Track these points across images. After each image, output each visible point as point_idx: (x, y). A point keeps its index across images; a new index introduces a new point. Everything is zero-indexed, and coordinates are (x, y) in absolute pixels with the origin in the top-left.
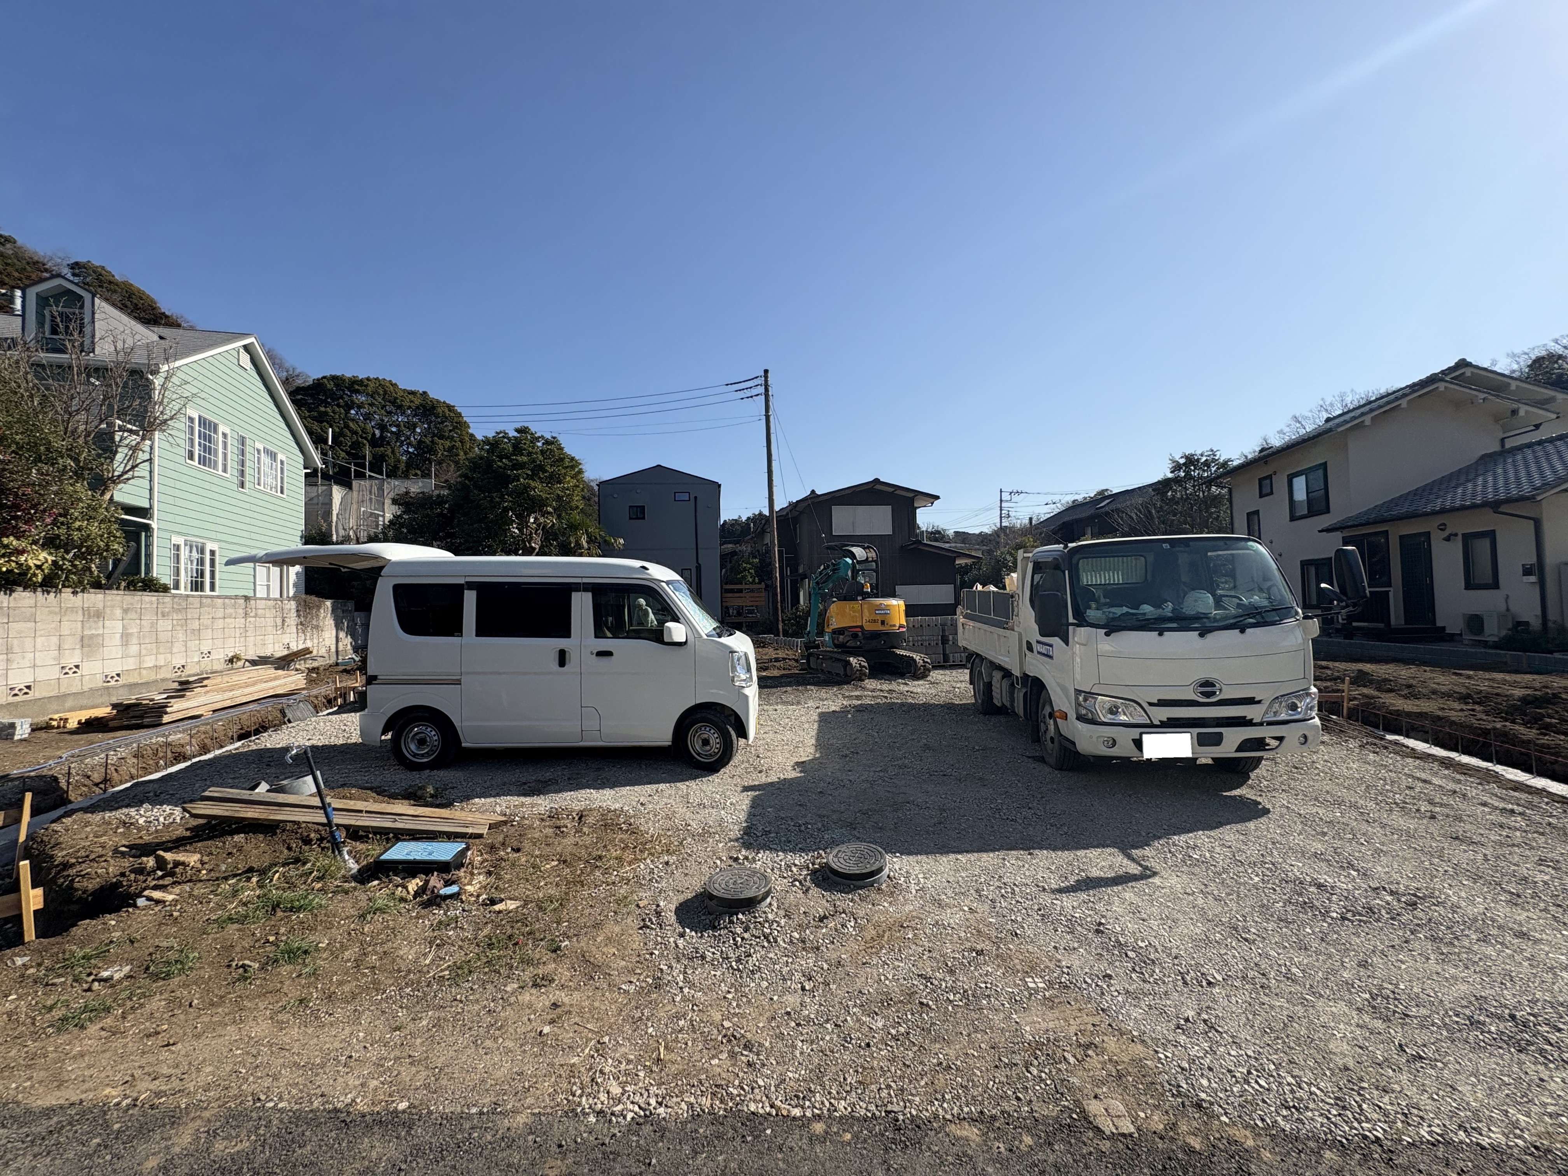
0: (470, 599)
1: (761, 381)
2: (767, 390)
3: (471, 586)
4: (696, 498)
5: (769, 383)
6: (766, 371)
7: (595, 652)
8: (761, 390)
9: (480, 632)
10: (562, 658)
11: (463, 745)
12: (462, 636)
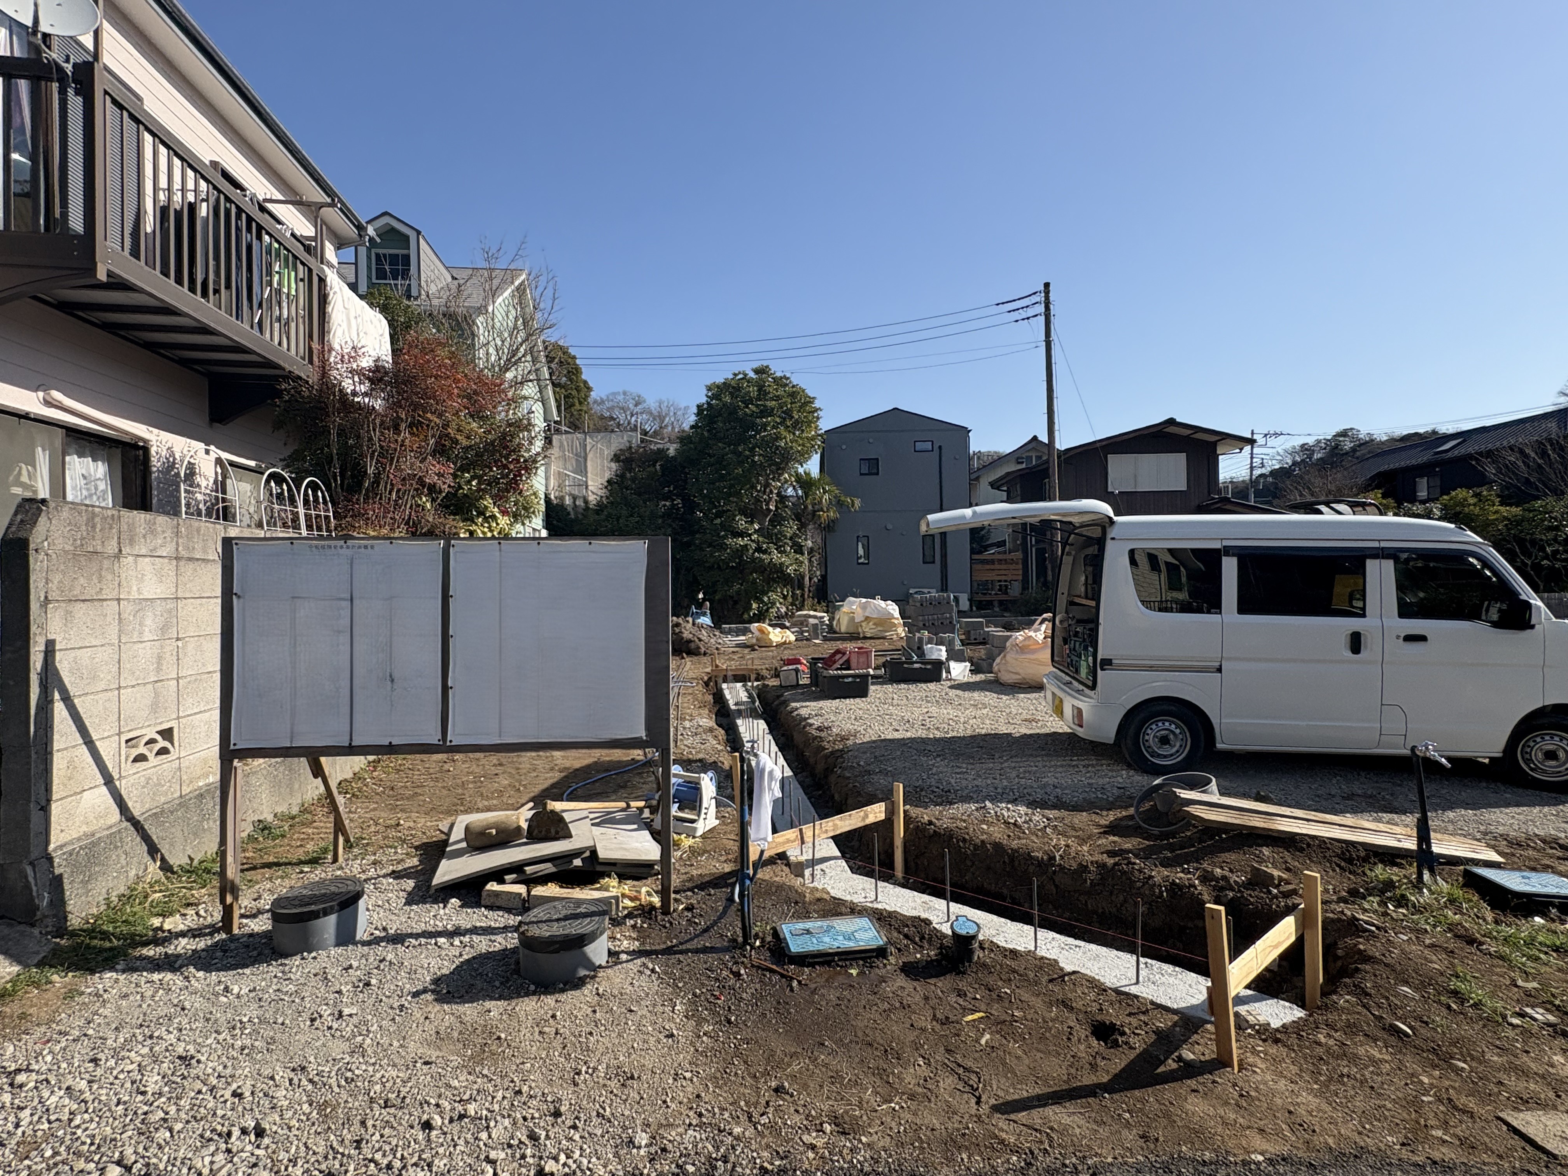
0: (1230, 567)
1: (1041, 297)
2: (1047, 308)
3: (1228, 551)
4: (940, 447)
5: (1051, 299)
6: (1047, 285)
7: (1403, 635)
8: (1041, 308)
9: (1243, 609)
10: (1356, 643)
11: (1219, 746)
12: (1220, 613)
